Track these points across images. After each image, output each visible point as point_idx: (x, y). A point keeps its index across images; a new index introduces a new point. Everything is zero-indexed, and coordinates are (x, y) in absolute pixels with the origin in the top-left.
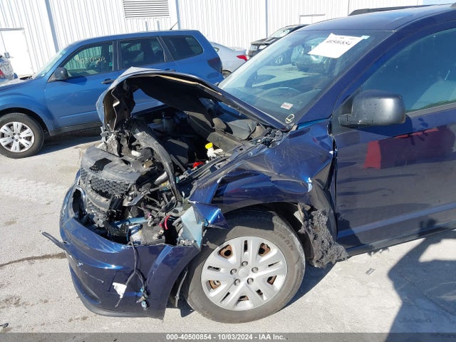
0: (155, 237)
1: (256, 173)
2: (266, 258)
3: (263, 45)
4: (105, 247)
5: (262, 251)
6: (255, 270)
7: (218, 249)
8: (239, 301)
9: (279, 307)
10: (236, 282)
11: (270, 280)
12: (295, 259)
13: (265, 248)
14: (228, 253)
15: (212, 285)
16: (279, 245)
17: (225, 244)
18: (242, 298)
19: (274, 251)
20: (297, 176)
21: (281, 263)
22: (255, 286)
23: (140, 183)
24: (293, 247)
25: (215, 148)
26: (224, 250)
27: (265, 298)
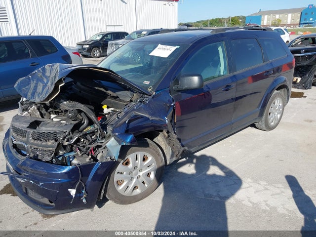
0: (88, 160)
1: (142, 117)
2: (146, 163)
3: (86, 45)
4: (58, 170)
5: (144, 160)
6: (141, 170)
7: (122, 161)
8: (133, 190)
9: (154, 189)
10: (132, 179)
11: (148, 175)
12: (160, 161)
13: (145, 157)
14: (127, 164)
15: (119, 183)
16: (153, 155)
17: (126, 158)
18: (135, 188)
19: (150, 158)
20: (160, 116)
21: (153, 164)
22: (141, 179)
23: (73, 130)
24: (159, 155)
25: (108, 107)
26: (125, 162)
27: (146, 185)
